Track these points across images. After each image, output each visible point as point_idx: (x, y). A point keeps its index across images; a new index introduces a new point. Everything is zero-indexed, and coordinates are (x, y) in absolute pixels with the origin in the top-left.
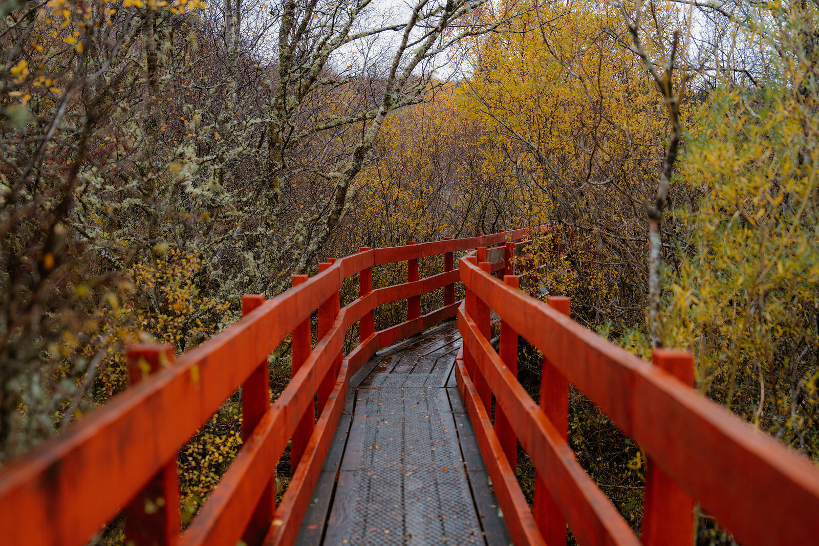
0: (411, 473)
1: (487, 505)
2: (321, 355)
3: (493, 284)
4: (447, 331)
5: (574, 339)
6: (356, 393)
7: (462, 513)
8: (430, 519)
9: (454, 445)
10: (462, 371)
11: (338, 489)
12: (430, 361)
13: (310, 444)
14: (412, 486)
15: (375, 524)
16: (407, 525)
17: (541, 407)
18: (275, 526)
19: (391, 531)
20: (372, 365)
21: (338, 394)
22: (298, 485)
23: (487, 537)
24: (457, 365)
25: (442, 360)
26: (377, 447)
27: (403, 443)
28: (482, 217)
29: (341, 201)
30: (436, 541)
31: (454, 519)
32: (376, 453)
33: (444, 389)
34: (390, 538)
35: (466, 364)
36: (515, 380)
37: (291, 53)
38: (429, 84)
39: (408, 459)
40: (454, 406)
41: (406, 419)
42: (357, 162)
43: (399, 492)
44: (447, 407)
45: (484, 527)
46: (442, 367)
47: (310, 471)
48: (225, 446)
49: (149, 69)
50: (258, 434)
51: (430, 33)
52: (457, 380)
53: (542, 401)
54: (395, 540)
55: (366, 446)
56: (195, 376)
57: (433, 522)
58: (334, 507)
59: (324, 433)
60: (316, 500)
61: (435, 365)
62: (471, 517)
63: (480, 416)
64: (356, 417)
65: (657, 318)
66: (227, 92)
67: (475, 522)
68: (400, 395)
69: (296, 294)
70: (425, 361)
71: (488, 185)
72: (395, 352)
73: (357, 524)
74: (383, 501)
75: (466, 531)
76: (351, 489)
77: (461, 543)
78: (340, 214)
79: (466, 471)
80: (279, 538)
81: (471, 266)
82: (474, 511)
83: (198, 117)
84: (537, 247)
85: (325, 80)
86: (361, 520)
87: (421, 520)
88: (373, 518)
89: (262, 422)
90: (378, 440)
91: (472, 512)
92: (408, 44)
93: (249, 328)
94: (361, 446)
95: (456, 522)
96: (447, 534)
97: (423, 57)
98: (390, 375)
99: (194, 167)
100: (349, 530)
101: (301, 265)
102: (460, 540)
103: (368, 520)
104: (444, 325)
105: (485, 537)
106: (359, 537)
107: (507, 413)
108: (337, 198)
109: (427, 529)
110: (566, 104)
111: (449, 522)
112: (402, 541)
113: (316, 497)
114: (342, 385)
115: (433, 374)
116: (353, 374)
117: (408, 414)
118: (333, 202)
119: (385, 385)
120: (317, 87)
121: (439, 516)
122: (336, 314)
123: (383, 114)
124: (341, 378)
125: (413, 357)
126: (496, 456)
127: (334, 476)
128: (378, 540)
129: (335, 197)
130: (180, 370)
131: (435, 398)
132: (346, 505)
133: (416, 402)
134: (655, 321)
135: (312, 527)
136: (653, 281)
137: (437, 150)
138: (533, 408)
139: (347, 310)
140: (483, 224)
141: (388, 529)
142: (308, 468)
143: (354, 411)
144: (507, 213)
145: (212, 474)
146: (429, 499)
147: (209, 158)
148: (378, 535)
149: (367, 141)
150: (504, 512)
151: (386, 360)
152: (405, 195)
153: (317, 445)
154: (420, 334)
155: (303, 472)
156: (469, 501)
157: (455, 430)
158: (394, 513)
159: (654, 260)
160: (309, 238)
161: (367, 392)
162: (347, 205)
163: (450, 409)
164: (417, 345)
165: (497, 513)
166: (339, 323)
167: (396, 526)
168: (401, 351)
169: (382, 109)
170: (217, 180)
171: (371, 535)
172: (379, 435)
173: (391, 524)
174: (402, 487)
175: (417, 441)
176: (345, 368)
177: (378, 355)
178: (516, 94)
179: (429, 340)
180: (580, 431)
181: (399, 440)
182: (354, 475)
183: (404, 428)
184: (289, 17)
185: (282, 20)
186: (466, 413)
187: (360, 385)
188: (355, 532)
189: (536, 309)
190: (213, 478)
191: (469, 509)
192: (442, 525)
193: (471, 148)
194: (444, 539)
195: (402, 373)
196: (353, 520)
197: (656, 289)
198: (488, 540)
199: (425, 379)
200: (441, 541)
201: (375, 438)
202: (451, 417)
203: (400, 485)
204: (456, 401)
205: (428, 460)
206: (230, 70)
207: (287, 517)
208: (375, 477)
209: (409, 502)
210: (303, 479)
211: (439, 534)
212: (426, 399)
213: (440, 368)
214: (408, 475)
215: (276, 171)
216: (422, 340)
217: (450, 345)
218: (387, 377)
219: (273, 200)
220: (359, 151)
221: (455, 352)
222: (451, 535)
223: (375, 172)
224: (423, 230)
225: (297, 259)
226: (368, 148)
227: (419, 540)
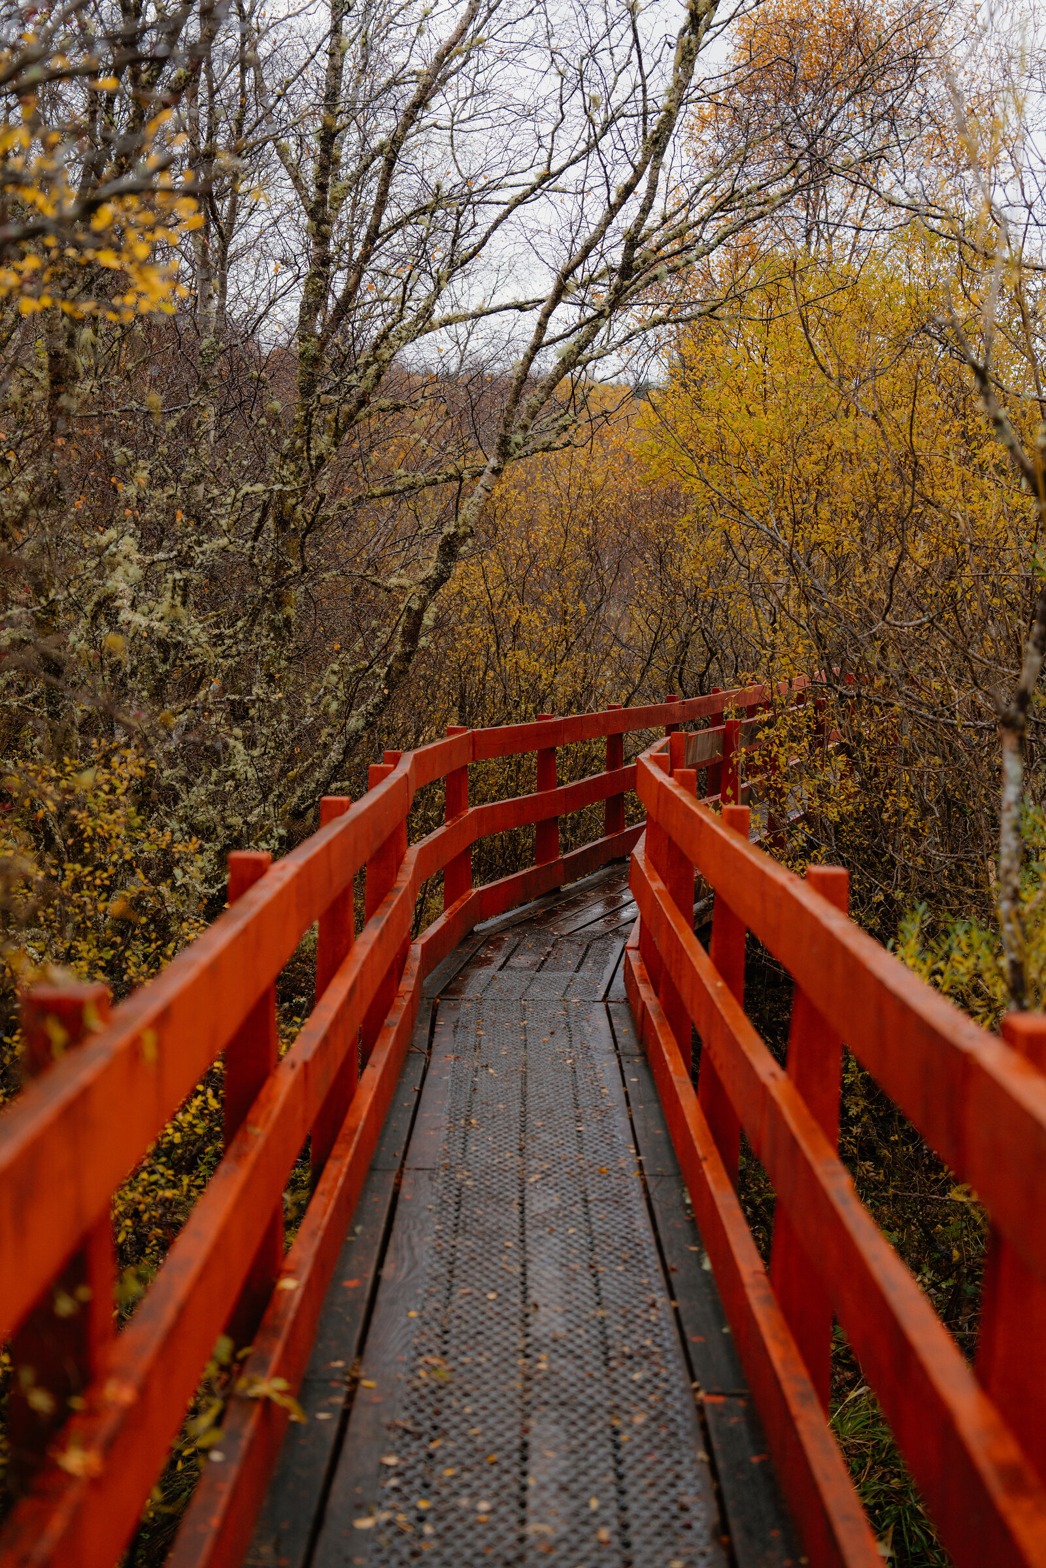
0: (538, 1176)
1: (682, 1247)
2: (372, 950)
3: (701, 821)
4: (608, 886)
5: (856, 968)
6: (435, 1010)
7: (634, 1262)
8: (574, 1271)
9: (620, 1120)
10: (636, 973)
11: (401, 1207)
12: (575, 947)
13: (349, 1121)
14: (540, 1203)
15: (470, 1280)
16: (529, 1283)
17: (790, 1076)
18: (284, 1290)
19: (499, 1295)
20: (466, 952)
21: (400, 1016)
22: (326, 1206)
23: (681, 1311)
24: (627, 958)
25: (599, 945)
26: (473, 1121)
27: (524, 1114)
28: (680, 661)
29: (412, 635)
30: (585, 1316)
31: (620, 1274)
32: (473, 1133)
33: (603, 1005)
34: (498, 1309)
35: (644, 958)
36: (740, 1012)
37: (321, 350)
38: (584, 413)
39: (531, 1147)
40: (621, 1041)
41: (530, 1064)
42: (444, 562)
43: (516, 1216)
44: (608, 1044)
45: (676, 1290)
46: (599, 959)
47: (349, 1176)
48: (186, 1111)
49: (53, 383)
50: (256, 1124)
51: (589, 321)
52: (627, 987)
53: (792, 1064)
54: (506, 1314)
55: (453, 1120)
56: (150, 1050)
57: (579, 1278)
58: (392, 1243)
59: (375, 1097)
60: (358, 1229)
61: (585, 954)
62: (650, 1271)
63: (671, 1068)
64: (434, 1058)
65: (1013, 916)
66: (199, 425)
67: (658, 1281)
68: (518, 1015)
69: (329, 846)
70: (566, 947)
71: (693, 600)
72: (510, 925)
73: (435, 1279)
74: (483, 1232)
75: (642, 1297)
76: (424, 1208)
77: (631, 1322)
78: (409, 661)
79: (642, 1174)
80: (291, 1316)
81: (660, 776)
82: (656, 1258)
83: (142, 476)
84: (784, 733)
85: (385, 402)
86: (443, 1270)
87: (557, 1273)
88: (465, 1267)
89: (263, 1095)
90: (477, 1107)
91: (653, 1259)
92: (545, 339)
93: (245, 931)
94: (444, 1119)
95: (622, 1279)
96: (605, 1302)
97: (574, 365)
98: (500, 974)
99: (135, 572)
100: (420, 1291)
101: (334, 756)
102: (630, 1316)
103: (456, 1272)
104: (601, 872)
105: (676, 1311)
106: (438, 1305)
107: (723, 1076)
108: (404, 632)
109: (568, 1293)
110: (848, 458)
111: (608, 1279)
112: (521, 1315)
113: (357, 1224)
114: (408, 997)
115: (581, 974)
116: (430, 972)
117: (533, 1055)
118: (398, 638)
119: (489, 995)
120: (369, 415)
121: (591, 1267)
122: (400, 859)
123: (496, 472)
124: (408, 984)
125: (543, 938)
126: (700, 1153)
127: (392, 1179)
128: (474, 1313)
129: (400, 629)
130: (121, 1040)
131: (584, 1023)
132: (415, 1240)
133: (548, 1030)
134: (1009, 921)
135: (350, 1284)
136: (1007, 845)
137: (596, 532)
138: (773, 1075)
139: (421, 850)
140: (681, 674)
141: (493, 1290)
142: (345, 1170)
143: (430, 1046)
144: (728, 651)
145: (160, 1168)
146: (572, 1231)
147: (162, 555)
148: (475, 1303)
149: (465, 524)
150: (713, 1262)
151: (492, 943)
152: (533, 619)
153: (361, 1123)
154: (558, 890)
155: (336, 1180)
156: (647, 1236)
157: (622, 1089)
158: (505, 1258)
159: (1009, 805)
160: (349, 704)
161: (456, 1008)
162: (423, 642)
163: (612, 1047)
164: (551, 913)
165: (700, 1264)
166: (405, 878)
167: (509, 1286)
168: (520, 924)
169: (493, 462)
170: (178, 600)
171: (461, 1302)
172: (477, 1098)
173: (500, 1281)
174: (521, 1205)
175: (550, 1111)
176: (414, 964)
177: (478, 933)
178: (750, 437)
179: (575, 904)
180: (861, 1090)
181: (517, 1108)
182: (431, 1179)
183: (525, 1084)
184: (321, 282)
185: (307, 285)
186: (644, 1054)
187: (442, 993)
188: (431, 1295)
189: (783, 889)
190: (162, 1175)
191: (646, 1253)
192: (596, 1285)
193: (661, 529)
194: (601, 1313)
195: (522, 969)
196: (429, 1270)
197: (1012, 861)
198: (684, 1318)
199: (565, 984)
200: (594, 1317)
201: (470, 1103)
202: (615, 1062)
203: (517, 1200)
204: (625, 1030)
205: (570, 1150)
206: (205, 384)
207: (305, 1274)
208: (469, 1183)
209: (535, 1236)
210: (336, 1194)
211: (590, 1303)
212: (568, 1024)
213: (595, 962)
214: (532, 1180)
215: (290, 577)
216: (562, 903)
217: (615, 913)
218: (494, 977)
219: (282, 631)
220: (448, 543)
221: (624, 929)
222: (613, 1307)
223: (476, 571)
224: (565, 685)
225: (325, 745)
226: (466, 536)
227: (552, 1315)
